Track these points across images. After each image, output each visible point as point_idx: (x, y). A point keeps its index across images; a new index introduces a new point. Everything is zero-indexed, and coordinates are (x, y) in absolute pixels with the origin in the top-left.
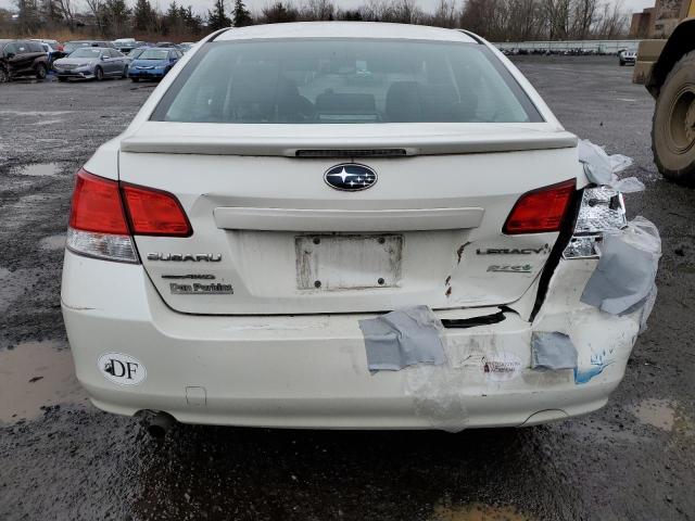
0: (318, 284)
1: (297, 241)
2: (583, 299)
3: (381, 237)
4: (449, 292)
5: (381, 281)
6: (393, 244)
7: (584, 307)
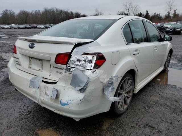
0: (31, 67)
1: (29, 58)
2: (71, 84)
3: (39, 60)
4: (50, 75)
5: (40, 70)
6: (41, 62)
7: (71, 87)
